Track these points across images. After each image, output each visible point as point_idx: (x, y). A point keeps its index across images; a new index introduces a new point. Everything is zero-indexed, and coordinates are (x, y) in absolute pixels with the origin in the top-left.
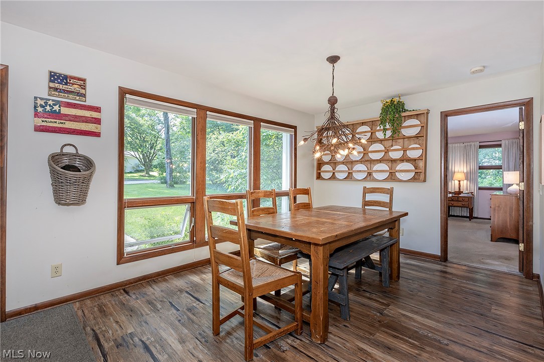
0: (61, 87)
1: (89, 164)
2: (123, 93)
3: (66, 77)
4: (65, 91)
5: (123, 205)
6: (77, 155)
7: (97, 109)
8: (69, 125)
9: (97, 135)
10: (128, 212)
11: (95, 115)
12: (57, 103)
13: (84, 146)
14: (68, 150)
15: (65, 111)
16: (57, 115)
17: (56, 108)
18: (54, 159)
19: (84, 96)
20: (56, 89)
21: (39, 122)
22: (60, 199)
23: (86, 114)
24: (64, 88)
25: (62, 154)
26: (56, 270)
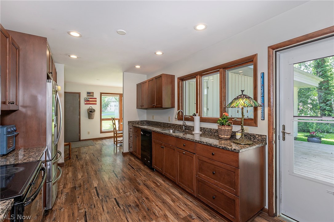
0: (89, 95)
1: (94, 111)
2: (101, 93)
3: (90, 92)
4: (90, 96)
5: (101, 120)
6: (92, 109)
7: (96, 99)
8: (91, 103)
9: (96, 104)
10: (103, 122)
11: (95, 100)
12: (88, 98)
13: (93, 107)
14: (90, 108)
15: (90, 100)
16: (88, 101)
17: (88, 99)
19: (93, 96)
20: (88, 95)
21: (85, 102)
22: (89, 118)
23: (94, 100)
24: (90, 95)
25: (89, 109)
26: (89, 133)
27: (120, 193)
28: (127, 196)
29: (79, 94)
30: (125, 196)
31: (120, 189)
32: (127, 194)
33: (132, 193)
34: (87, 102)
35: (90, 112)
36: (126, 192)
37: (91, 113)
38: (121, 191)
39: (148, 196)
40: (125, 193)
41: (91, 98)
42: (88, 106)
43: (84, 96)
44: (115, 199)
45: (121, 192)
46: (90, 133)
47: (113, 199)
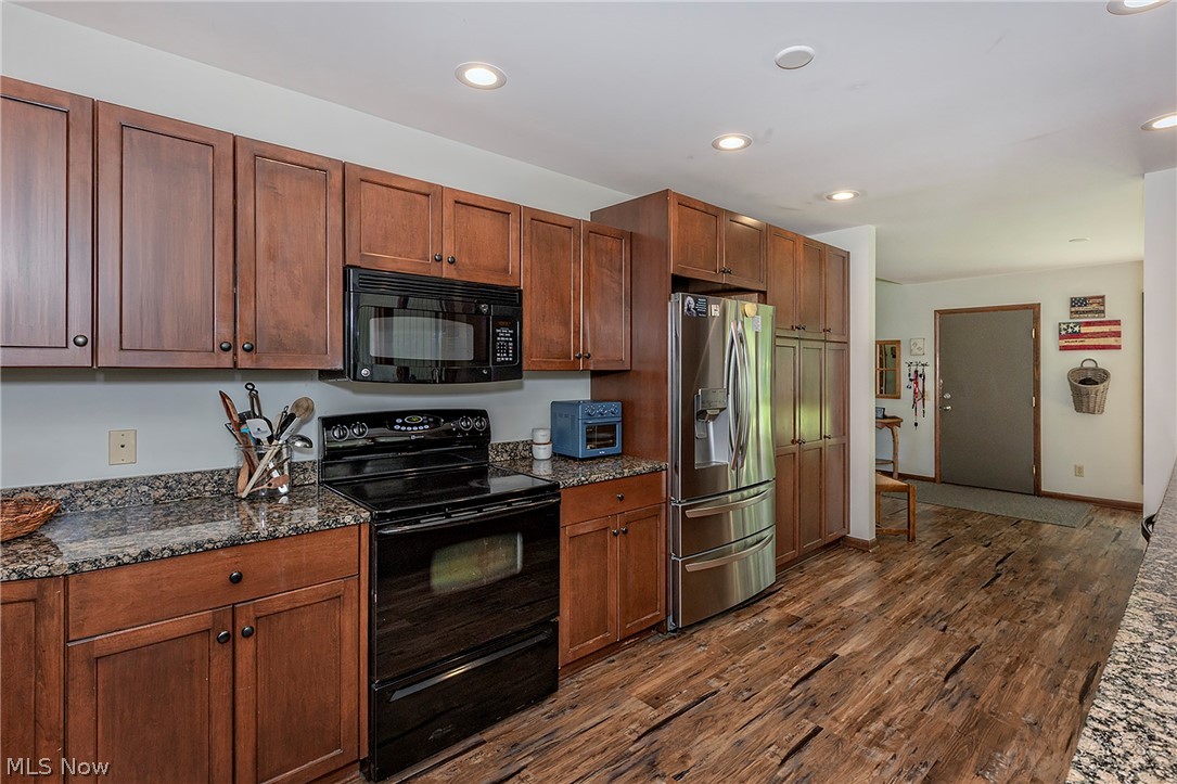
0: (1081, 309)
1: (1105, 376)
3: (1085, 299)
4: (1084, 312)
6: (1096, 370)
7: (1117, 323)
8: (1088, 342)
9: (1118, 347)
11: (1115, 328)
12: (1080, 324)
13: (1102, 359)
14: (1086, 365)
15: (1084, 330)
16: (1078, 335)
17: (1077, 329)
18: (1073, 373)
19: (1103, 312)
20: (1077, 312)
21: (1063, 343)
22: (1078, 409)
23: (1106, 329)
24: (1084, 309)
25: (1082, 369)
26: (1079, 471)
27: (858, 731)
29: (1035, 309)
31: (884, 717)
32: (875, 750)
34: (1070, 338)
35: (1083, 382)
36: (882, 746)
37: (1086, 387)
38: (876, 726)
40: (875, 742)
41: (1088, 324)
42: (1076, 359)
43: (1055, 315)
45: (868, 731)
46: (1085, 473)
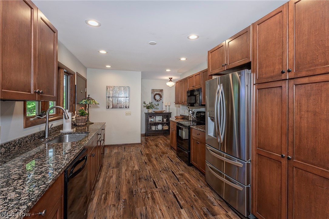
27: (151, 192)
28: (145, 188)
30: (147, 189)
31: (150, 198)
32: (145, 191)
33: (139, 190)
36: (144, 192)
38: (150, 196)
39: (126, 185)
40: (146, 192)
44: (156, 187)
45: (149, 193)
47: (158, 187)
